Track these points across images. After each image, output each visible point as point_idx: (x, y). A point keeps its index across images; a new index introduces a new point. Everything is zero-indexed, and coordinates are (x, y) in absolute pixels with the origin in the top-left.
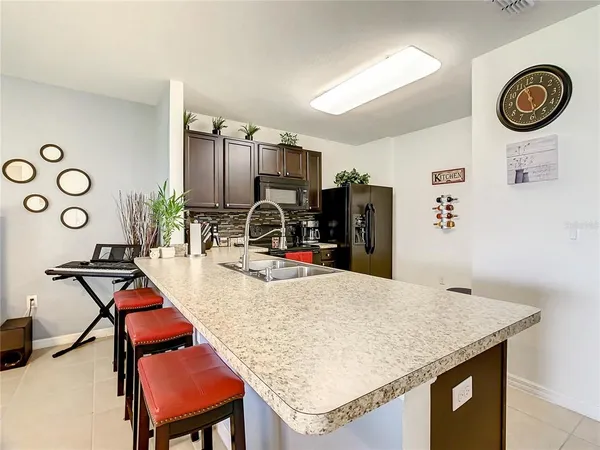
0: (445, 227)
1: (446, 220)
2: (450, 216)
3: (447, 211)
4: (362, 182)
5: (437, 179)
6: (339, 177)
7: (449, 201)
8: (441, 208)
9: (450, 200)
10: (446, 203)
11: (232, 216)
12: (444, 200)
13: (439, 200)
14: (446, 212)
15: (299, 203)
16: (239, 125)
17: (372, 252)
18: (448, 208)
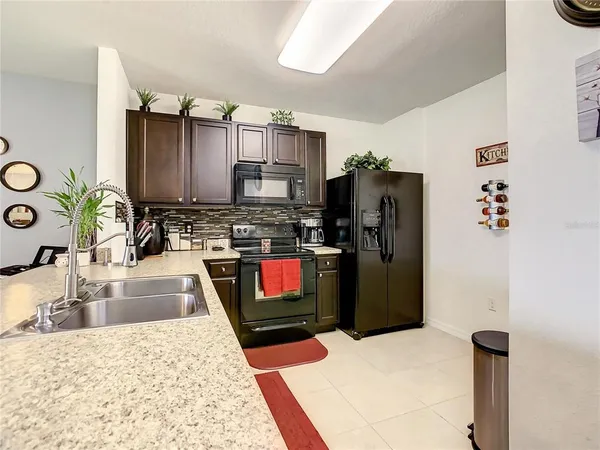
0: (495, 228)
1: (496, 217)
2: (501, 211)
3: (497, 204)
4: (377, 168)
5: (483, 157)
6: (348, 163)
7: (499, 189)
8: (489, 199)
9: (501, 187)
10: (496, 192)
11: (211, 214)
12: (493, 187)
13: (485, 188)
14: (495, 205)
15: (292, 196)
16: (213, 104)
17: (390, 260)
18: (499, 199)
